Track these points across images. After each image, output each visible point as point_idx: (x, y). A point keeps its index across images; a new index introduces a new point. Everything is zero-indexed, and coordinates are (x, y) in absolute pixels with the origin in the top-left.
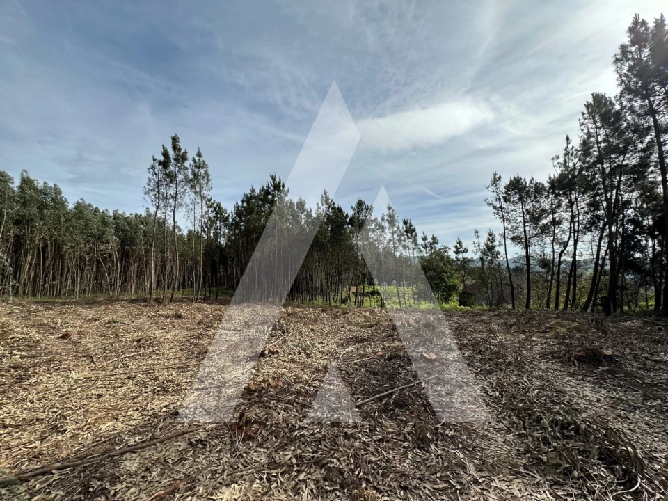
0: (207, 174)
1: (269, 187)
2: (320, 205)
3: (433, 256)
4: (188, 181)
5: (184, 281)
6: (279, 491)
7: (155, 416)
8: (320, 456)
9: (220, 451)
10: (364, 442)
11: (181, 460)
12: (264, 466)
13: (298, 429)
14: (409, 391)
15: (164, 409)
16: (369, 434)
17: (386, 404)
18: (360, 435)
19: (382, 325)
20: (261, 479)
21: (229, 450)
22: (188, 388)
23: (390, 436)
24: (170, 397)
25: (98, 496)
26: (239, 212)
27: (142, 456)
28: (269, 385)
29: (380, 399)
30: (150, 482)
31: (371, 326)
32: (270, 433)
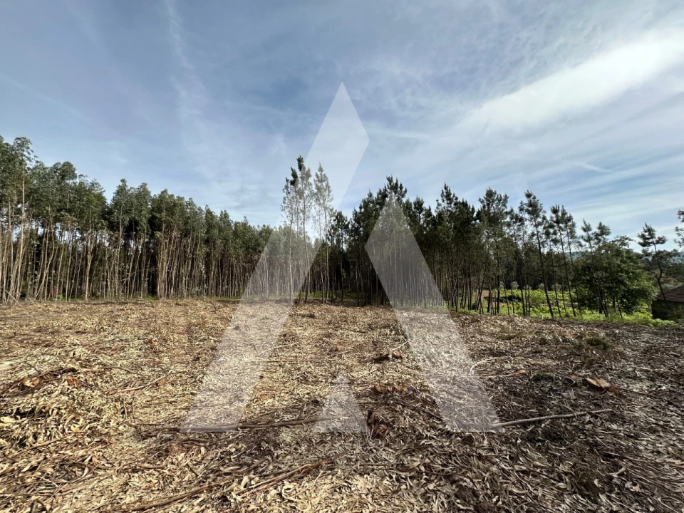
0: (328, 186)
1: (385, 190)
2: (440, 201)
3: (603, 251)
4: (313, 195)
5: (315, 285)
6: (409, 494)
7: (300, 400)
8: (450, 471)
9: (353, 442)
10: (503, 469)
11: (322, 442)
12: (392, 466)
13: (425, 438)
14: (566, 423)
15: (307, 396)
16: (509, 461)
17: (532, 432)
18: (497, 460)
19: (524, 337)
20: (391, 477)
21: (361, 443)
22: (324, 381)
23: (538, 470)
24: (310, 386)
25: (266, 455)
26: (357, 218)
27: (293, 432)
28: (394, 388)
29: (525, 425)
30: (301, 454)
31: (510, 338)
32: (397, 436)
